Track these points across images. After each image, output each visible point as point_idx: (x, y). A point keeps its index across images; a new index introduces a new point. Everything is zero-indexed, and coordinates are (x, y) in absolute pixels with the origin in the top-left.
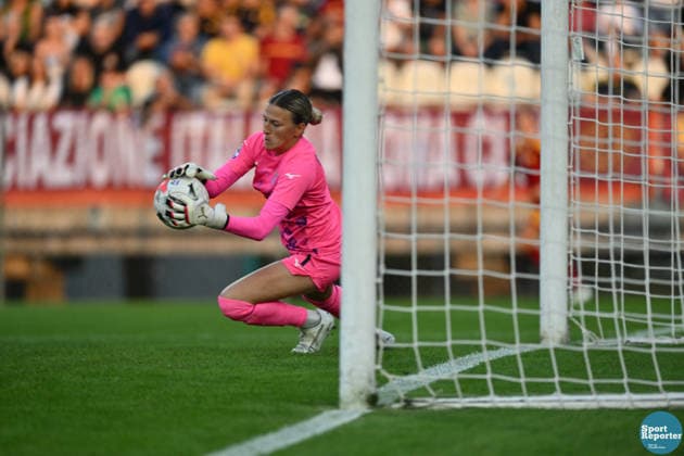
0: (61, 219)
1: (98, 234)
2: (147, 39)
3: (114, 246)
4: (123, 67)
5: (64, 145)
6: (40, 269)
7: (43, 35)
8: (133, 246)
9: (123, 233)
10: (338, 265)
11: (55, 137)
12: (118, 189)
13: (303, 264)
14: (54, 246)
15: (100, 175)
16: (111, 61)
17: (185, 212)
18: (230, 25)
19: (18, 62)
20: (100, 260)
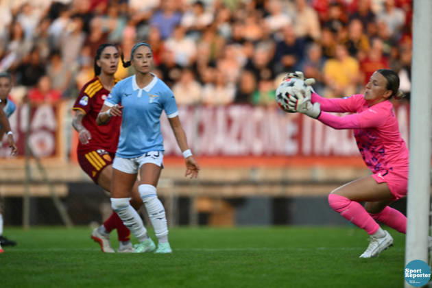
0: (233, 175)
1: (255, 184)
2: (289, 60)
3: (266, 191)
4: (273, 77)
5: (235, 128)
6: (219, 206)
7: (223, 57)
8: (277, 191)
9: (272, 183)
10: (406, 179)
11: (229, 122)
12: (270, 157)
13: (383, 176)
14: (228, 191)
15: (258, 147)
16: (266, 74)
17: (296, 103)
18: (341, 51)
19: (207, 74)
20: (257, 199)
